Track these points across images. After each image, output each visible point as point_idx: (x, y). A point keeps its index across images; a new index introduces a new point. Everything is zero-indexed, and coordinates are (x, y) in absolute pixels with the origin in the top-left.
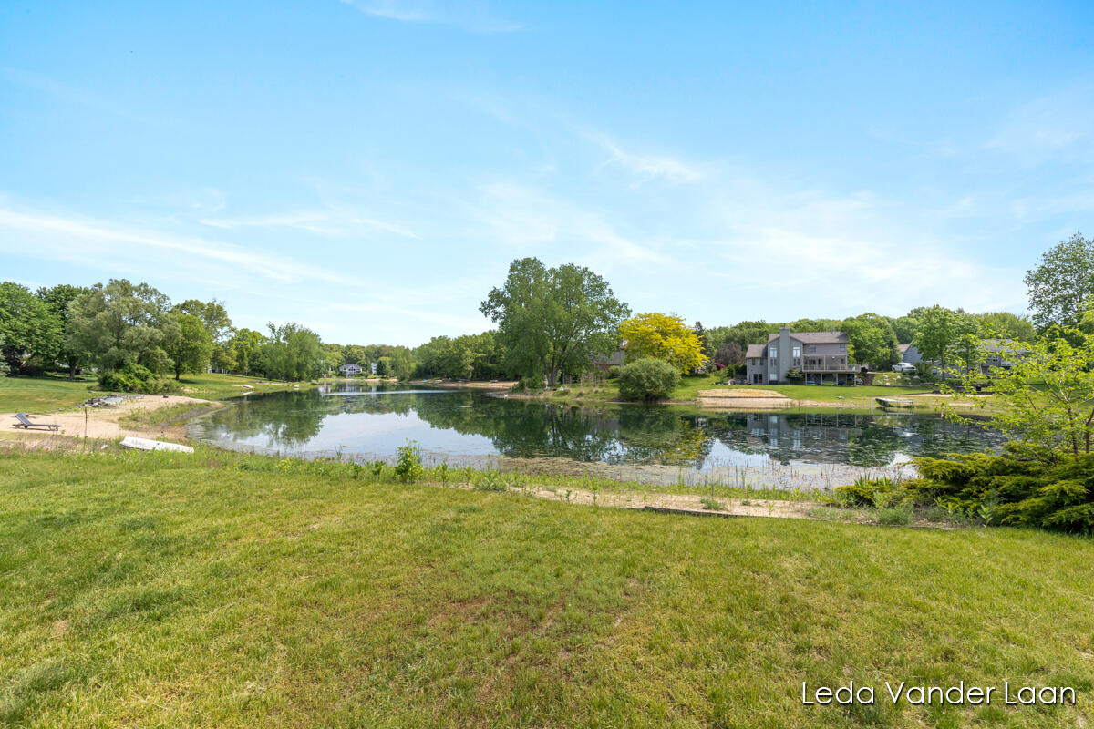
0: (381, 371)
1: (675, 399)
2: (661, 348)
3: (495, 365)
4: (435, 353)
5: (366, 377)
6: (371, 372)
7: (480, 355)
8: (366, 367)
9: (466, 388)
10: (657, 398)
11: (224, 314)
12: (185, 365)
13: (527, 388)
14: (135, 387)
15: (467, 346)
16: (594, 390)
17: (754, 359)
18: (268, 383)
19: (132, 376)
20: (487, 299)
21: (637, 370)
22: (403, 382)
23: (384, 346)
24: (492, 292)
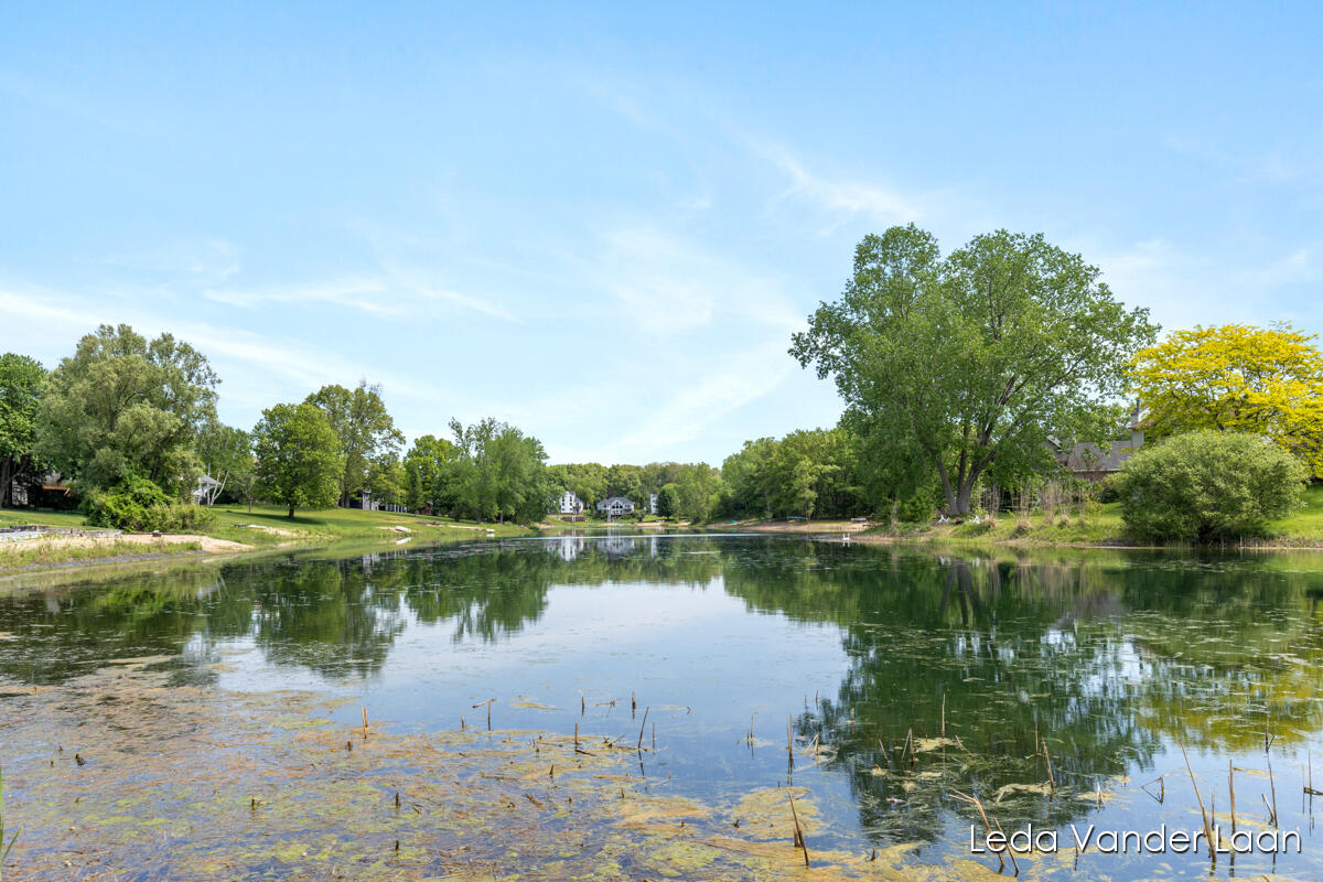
0: (665, 510)
1: (1293, 536)
2: (1244, 411)
3: (860, 489)
4: (750, 470)
5: (640, 520)
6: (649, 511)
7: (829, 467)
8: (641, 502)
9: (804, 534)
10: (1234, 536)
11: (381, 410)
12: (299, 492)
13: (895, 522)
14: (131, 518)
15: (804, 452)
16: (1057, 520)
18: (453, 526)
19: (129, 498)
20: (806, 328)
21: (1173, 463)
23: (673, 466)
24: (817, 310)
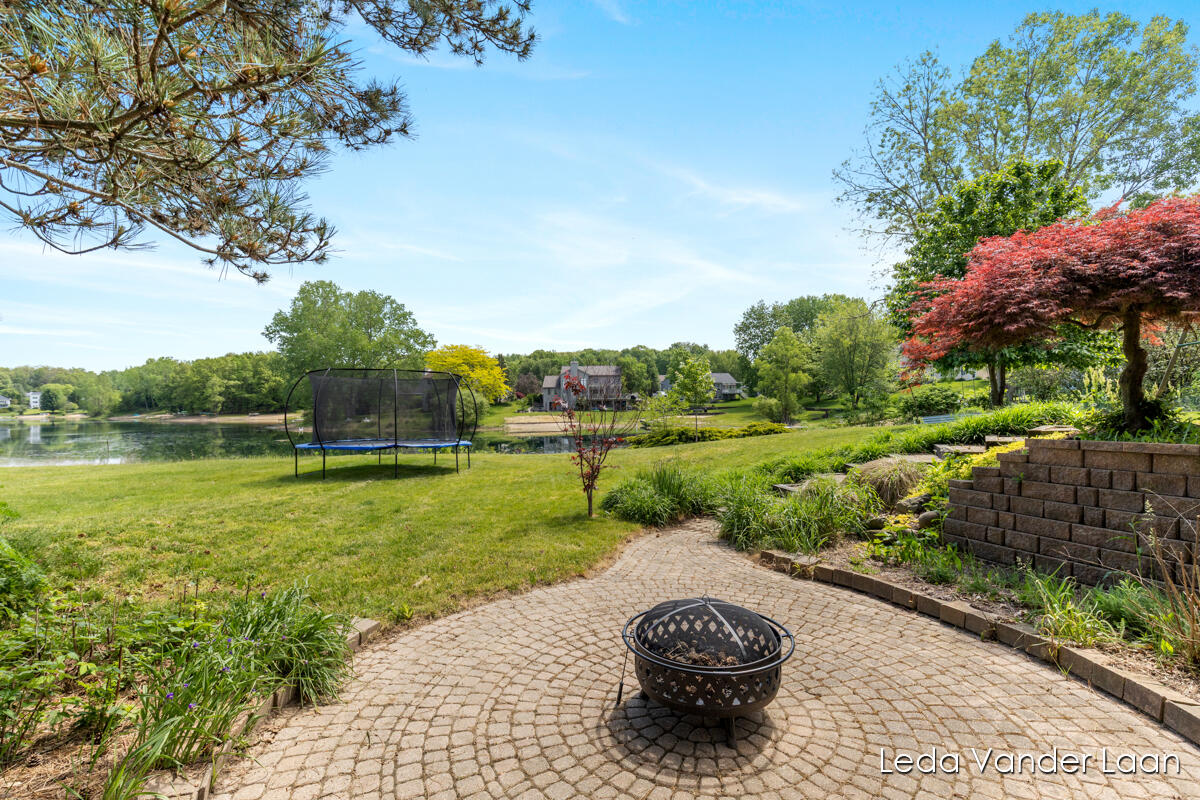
0: (49, 404)
1: (484, 426)
3: (254, 395)
4: (155, 379)
5: (21, 413)
6: (29, 405)
7: (232, 383)
8: (18, 398)
15: (212, 371)
17: (549, 389)
20: (272, 323)
22: (99, 418)
24: (277, 315)
